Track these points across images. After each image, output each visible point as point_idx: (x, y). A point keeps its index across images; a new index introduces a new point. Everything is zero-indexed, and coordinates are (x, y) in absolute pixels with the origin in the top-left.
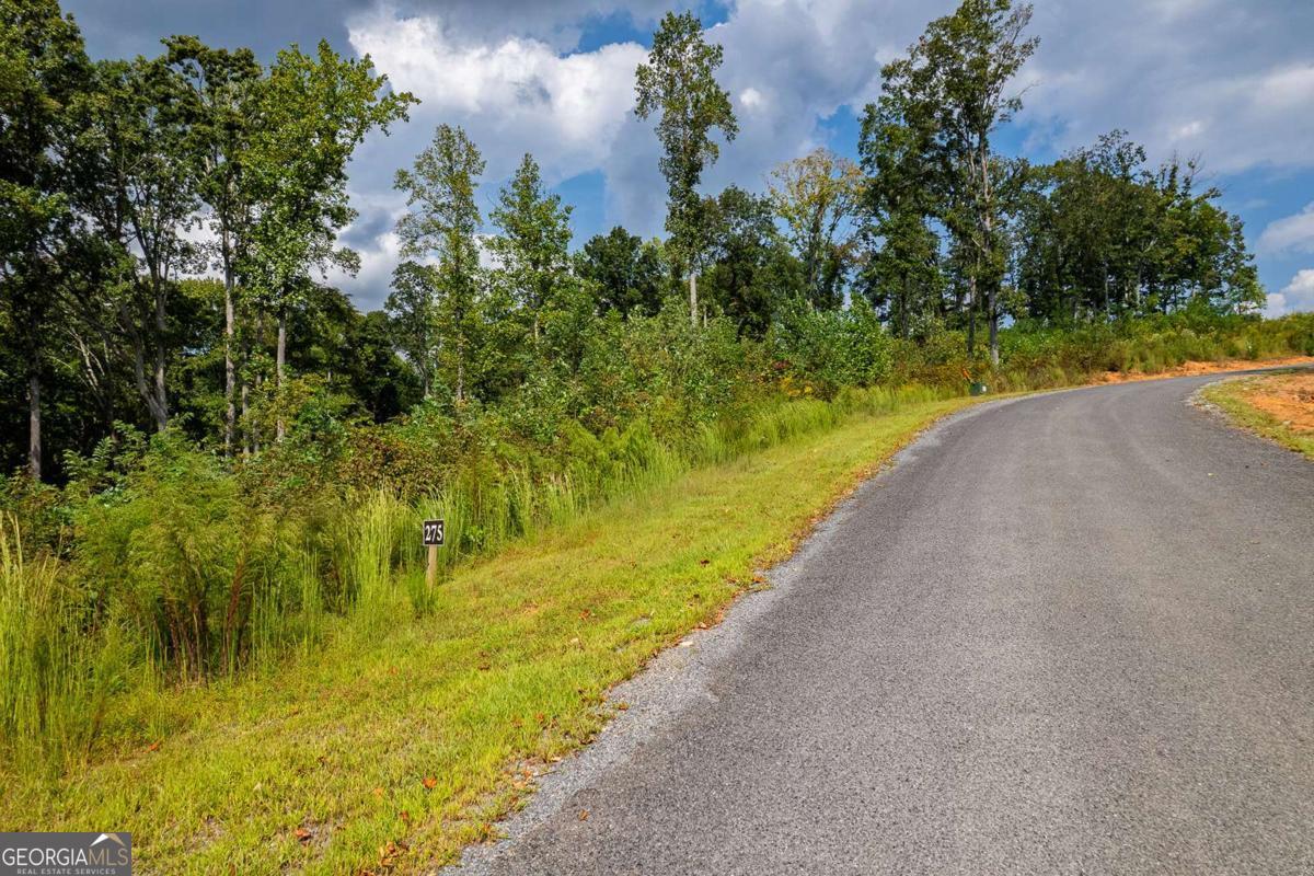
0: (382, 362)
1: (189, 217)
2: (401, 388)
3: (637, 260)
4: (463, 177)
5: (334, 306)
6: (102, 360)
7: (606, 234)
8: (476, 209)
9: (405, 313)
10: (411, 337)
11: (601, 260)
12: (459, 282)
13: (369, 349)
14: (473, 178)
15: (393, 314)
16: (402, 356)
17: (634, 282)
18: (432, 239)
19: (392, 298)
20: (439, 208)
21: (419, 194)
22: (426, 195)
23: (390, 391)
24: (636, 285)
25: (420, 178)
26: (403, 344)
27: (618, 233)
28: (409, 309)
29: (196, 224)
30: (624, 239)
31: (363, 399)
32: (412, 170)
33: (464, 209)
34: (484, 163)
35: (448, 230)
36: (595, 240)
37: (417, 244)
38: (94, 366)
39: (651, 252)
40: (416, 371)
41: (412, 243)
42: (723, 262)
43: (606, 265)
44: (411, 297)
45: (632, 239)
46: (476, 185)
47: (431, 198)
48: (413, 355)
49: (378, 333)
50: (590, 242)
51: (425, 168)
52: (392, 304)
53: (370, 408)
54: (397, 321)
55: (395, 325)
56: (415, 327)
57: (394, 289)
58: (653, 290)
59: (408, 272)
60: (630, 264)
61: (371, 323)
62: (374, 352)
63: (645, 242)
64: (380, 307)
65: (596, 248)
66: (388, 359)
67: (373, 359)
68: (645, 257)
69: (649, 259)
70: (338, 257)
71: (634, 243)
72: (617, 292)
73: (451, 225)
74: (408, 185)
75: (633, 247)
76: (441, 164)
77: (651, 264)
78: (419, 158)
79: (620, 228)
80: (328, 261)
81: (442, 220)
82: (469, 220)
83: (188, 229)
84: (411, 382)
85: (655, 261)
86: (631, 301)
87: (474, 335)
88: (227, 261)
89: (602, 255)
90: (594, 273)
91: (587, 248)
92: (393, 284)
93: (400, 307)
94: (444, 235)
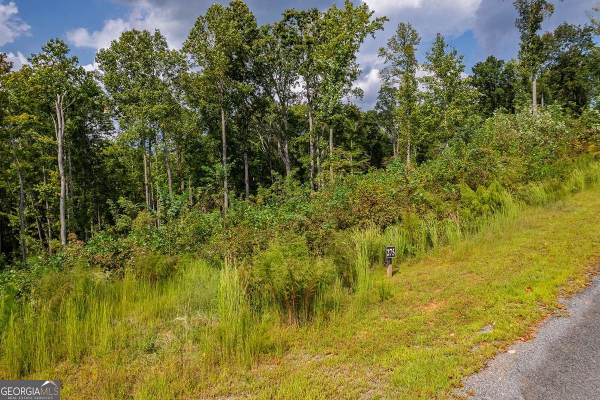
0: (374, 133)
1: (295, 82)
2: (383, 144)
3: (501, 72)
4: (410, 47)
5: (353, 114)
6: (267, 141)
7: (484, 61)
8: (417, 61)
9: (384, 110)
10: (387, 122)
11: (481, 75)
12: (408, 95)
13: (368, 128)
14: (415, 47)
15: (379, 111)
16: (383, 130)
17: (500, 84)
18: (396, 78)
19: (378, 104)
20: (400, 63)
21: (390, 58)
22: (393, 58)
23: (378, 146)
24: (501, 86)
25: (390, 50)
26: (384, 125)
27: (491, 60)
28: (385, 108)
29: (298, 85)
30: (494, 63)
31: (366, 150)
32: (386, 47)
33: (410, 61)
34: (420, 38)
35: (403, 73)
36: (478, 65)
37: (389, 81)
38: (264, 144)
39: (510, 66)
40: (389, 136)
41: (386, 81)
42: (556, 68)
43: (484, 77)
44: (386, 103)
45: (499, 61)
46: (416, 50)
47: (395, 58)
48: (388, 129)
49: (372, 120)
50: (475, 66)
51: (392, 45)
52: (378, 107)
53: (369, 154)
54: (380, 114)
55: (380, 116)
57: (379, 100)
58: (510, 87)
59: (387, 90)
60: (497, 75)
61: (369, 116)
62: (370, 129)
63: (506, 62)
64: (373, 109)
65: (478, 69)
66: (377, 132)
67: (370, 132)
68: (506, 70)
69: (509, 72)
70: (355, 92)
71: (500, 63)
72: (490, 91)
73: (404, 70)
74: (384, 54)
75: (499, 66)
76: (400, 42)
77: (509, 74)
78: (389, 40)
79: (492, 57)
80: (350, 94)
81: (399, 68)
82: (414, 67)
83: (294, 87)
84: (388, 142)
85: (513, 72)
86: (498, 95)
87: (416, 122)
88: (309, 100)
89: (482, 72)
90: (477, 82)
91: (473, 70)
92: (378, 97)
93: (381, 108)
94: (401, 75)
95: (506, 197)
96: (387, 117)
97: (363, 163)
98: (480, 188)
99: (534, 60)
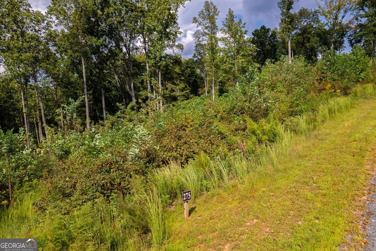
1: (137, 38)
2: (198, 80)
3: (269, 36)
4: (212, 17)
5: (177, 61)
6: (120, 79)
7: (259, 28)
8: (217, 26)
9: (198, 58)
10: (201, 66)
11: (257, 37)
12: (213, 49)
13: (189, 70)
14: (216, 17)
15: (195, 59)
16: (198, 71)
17: (268, 43)
18: (204, 38)
19: (195, 54)
20: (206, 28)
21: (200, 24)
22: (202, 24)
23: (195, 81)
25: (200, 19)
26: (198, 68)
27: (263, 27)
28: (200, 57)
29: (139, 40)
30: (265, 29)
31: (188, 84)
32: (197, 17)
33: (213, 28)
34: (219, 11)
35: (208, 34)
36: (255, 31)
37: (200, 40)
38: (119, 81)
40: (202, 75)
41: (198, 39)
42: (300, 35)
43: (259, 38)
44: (200, 54)
45: (268, 29)
47: (203, 25)
48: (201, 71)
49: (191, 65)
51: (201, 16)
52: (195, 56)
53: (190, 87)
54: (196, 61)
57: (195, 52)
58: (274, 46)
59: (199, 45)
60: (267, 37)
61: (189, 62)
62: (190, 70)
63: (272, 30)
64: (191, 57)
65: (256, 33)
66: (194, 72)
67: (190, 73)
69: (274, 34)
70: (177, 46)
71: (268, 30)
72: (263, 47)
73: (209, 33)
74: (196, 21)
75: (268, 32)
76: (206, 14)
77: (274, 37)
78: (199, 12)
79: (263, 26)
80: (175, 48)
81: (206, 31)
82: (215, 31)
83: (137, 42)
84: (202, 79)
85: (276, 36)
86: (267, 50)
88: (146, 51)
89: (258, 35)
90: (255, 41)
91: (253, 34)
92: (195, 50)
93: (197, 57)
94: (208, 36)
96: (200, 63)
97: (186, 93)
99: (289, 28)
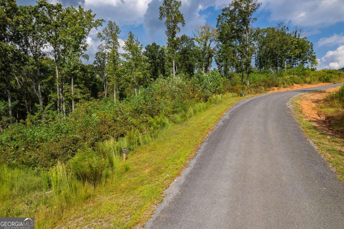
0: (92, 78)
1: (44, 45)
2: (98, 84)
3: (159, 51)
4: (115, 35)
5: (83, 69)
6: (22, 81)
7: (151, 44)
8: (119, 43)
9: (98, 65)
10: (100, 72)
11: (150, 52)
14: (118, 35)
15: (95, 65)
16: (98, 76)
19: (95, 61)
20: (109, 42)
21: (104, 39)
23: (95, 85)
24: (159, 58)
25: (104, 34)
26: (98, 73)
27: (154, 44)
28: (99, 64)
29: (46, 47)
30: (155, 46)
31: (88, 88)
32: (102, 33)
33: (115, 43)
34: (120, 31)
36: (148, 46)
39: (163, 49)
40: (101, 80)
43: (151, 53)
44: (100, 61)
45: (158, 46)
46: (118, 37)
47: (107, 39)
48: (100, 76)
49: (91, 70)
50: (147, 46)
51: (105, 32)
52: (95, 63)
53: (90, 90)
54: (96, 67)
55: (96, 68)
56: (101, 69)
57: (95, 59)
58: (163, 59)
59: (100, 54)
60: (157, 53)
61: (89, 68)
62: (90, 75)
63: (161, 46)
64: (92, 64)
65: (148, 48)
66: (94, 77)
67: (90, 77)
68: (161, 51)
70: (84, 56)
72: (154, 60)
73: (112, 47)
74: (101, 36)
75: (158, 48)
76: (109, 31)
77: (163, 53)
78: (104, 29)
79: (154, 43)
81: (109, 45)
82: (117, 46)
83: (44, 48)
84: (100, 83)
85: (164, 52)
86: (158, 63)
87: (118, 76)
88: (56, 59)
89: (150, 50)
90: (148, 55)
91: (146, 48)
92: (95, 57)
93: (97, 64)
94: (110, 49)
95: (166, 120)
97: (87, 95)
98: (156, 117)
